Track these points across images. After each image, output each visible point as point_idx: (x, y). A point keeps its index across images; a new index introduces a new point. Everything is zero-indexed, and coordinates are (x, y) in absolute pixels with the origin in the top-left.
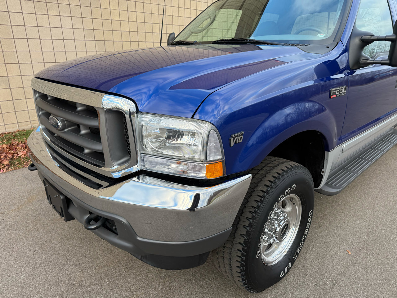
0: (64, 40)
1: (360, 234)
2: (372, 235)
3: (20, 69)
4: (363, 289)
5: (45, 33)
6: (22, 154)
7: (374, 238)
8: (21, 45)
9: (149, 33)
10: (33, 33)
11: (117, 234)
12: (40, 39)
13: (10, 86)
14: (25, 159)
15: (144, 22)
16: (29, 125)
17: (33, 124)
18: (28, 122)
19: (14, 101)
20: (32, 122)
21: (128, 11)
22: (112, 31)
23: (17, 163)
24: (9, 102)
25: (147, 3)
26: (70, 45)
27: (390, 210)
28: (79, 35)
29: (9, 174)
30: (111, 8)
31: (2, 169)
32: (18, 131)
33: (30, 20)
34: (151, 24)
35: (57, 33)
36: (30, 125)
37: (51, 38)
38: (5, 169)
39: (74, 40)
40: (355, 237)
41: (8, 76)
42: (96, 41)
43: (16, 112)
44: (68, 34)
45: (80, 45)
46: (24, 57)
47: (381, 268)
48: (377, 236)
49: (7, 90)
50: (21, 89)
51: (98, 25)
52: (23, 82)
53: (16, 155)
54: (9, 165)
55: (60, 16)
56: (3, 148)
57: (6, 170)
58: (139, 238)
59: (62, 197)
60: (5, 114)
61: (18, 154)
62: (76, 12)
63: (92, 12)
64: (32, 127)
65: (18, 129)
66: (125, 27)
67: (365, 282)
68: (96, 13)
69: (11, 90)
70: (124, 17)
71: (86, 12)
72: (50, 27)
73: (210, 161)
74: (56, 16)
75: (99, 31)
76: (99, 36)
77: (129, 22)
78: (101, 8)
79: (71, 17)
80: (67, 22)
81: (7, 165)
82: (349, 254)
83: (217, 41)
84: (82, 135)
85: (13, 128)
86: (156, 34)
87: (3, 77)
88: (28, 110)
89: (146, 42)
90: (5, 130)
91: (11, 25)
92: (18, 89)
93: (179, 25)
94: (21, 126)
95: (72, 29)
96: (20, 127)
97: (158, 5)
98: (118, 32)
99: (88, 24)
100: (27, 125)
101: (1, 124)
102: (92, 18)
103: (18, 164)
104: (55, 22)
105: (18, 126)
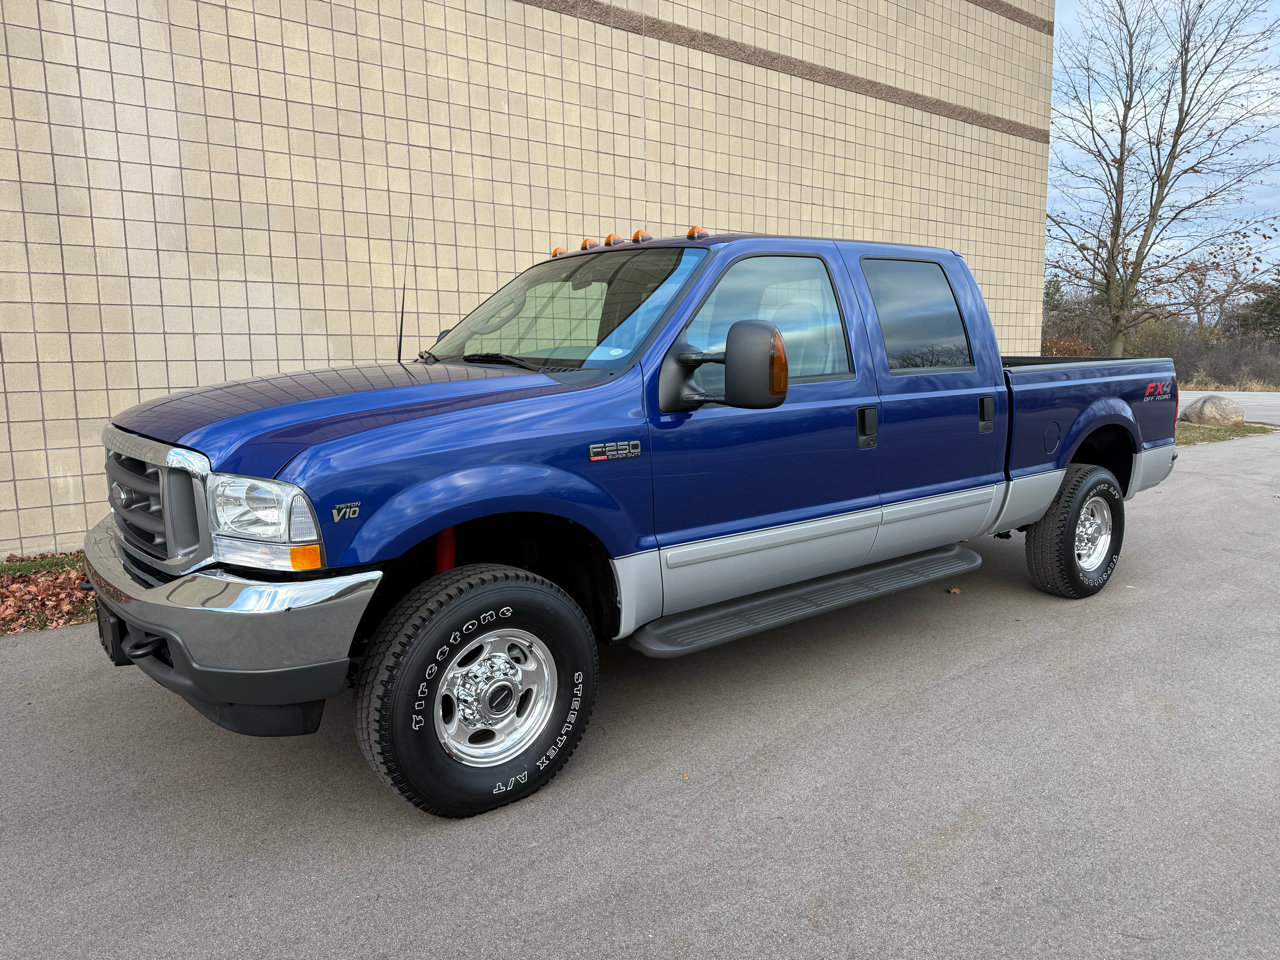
0: (251, 336)
5: (207, 321)
8: (149, 347)
10: (178, 320)
11: (171, 666)
12: (194, 334)
15: (458, 291)
21: (415, 266)
22: (373, 312)
23: (91, 609)
25: (466, 247)
26: (265, 346)
28: (289, 322)
29: (67, 631)
30: (372, 261)
33: (176, 292)
35: (235, 320)
37: (220, 332)
38: (61, 622)
39: (276, 334)
42: (329, 337)
44: (262, 321)
45: (289, 346)
46: (152, 375)
51: (336, 299)
54: (72, 613)
55: (246, 281)
56: (70, 579)
57: (64, 623)
58: (195, 665)
59: (112, 620)
60: (92, 505)
62: (286, 272)
63: (325, 271)
68: (335, 272)
71: (310, 271)
72: (220, 307)
73: (295, 542)
74: (238, 283)
75: (340, 313)
76: (339, 324)
77: (419, 292)
78: (346, 260)
79: (273, 282)
80: (262, 295)
81: (68, 613)
83: (472, 356)
84: (152, 513)
91: (132, 305)
95: (272, 310)
97: (496, 249)
98: (386, 314)
99: (312, 297)
101: (80, 530)
102: (323, 285)
103: (92, 612)
104: (233, 294)
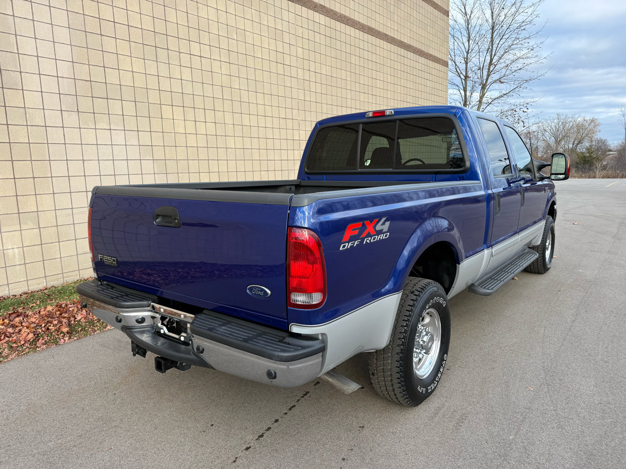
0: (113, 160)
1: (537, 371)
2: (549, 372)
3: (54, 202)
4: (553, 418)
5: (90, 152)
6: (82, 318)
7: (552, 374)
8: (59, 169)
9: (222, 149)
10: (74, 153)
12: (83, 160)
13: (39, 225)
14: (87, 323)
15: (216, 135)
16: (60, 278)
17: (66, 277)
18: (59, 275)
19: (43, 246)
20: (65, 275)
21: (195, 121)
22: (176, 146)
23: (79, 329)
24: (36, 247)
25: (219, 111)
26: (121, 167)
27: (561, 347)
28: (134, 153)
30: (174, 118)
31: (63, 339)
32: (46, 289)
33: (73, 136)
34: (224, 137)
35: (105, 152)
36: (62, 279)
37: (97, 159)
38: (66, 339)
40: (532, 375)
41: (38, 211)
42: (154, 161)
43: (45, 262)
45: (134, 166)
46: (61, 185)
47: (566, 399)
48: (554, 372)
49: (35, 230)
50: (53, 228)
51: (157, 139)
52: (57, 218)
53: (72, 319)
54: (69, 333)
55: (110, 129)
57: (69, 339)
60: (29, 264)
61: (76, 318)
62: (131, 124)
63: (151, 124)
64: (65, 281)
65: (45, 286)
66: (192, 141)
67: (553, 412)
68: (156, 125)
69: (40, 230)
70: (190, 128)
71: (144, 124)
72: (97, 144)
74: (106, 130)
75: (159, 147)
76: (159, 154)
77: (198, 135)
78: (162, 118)
79: (124, 130)
82: (531, 391)
85: (39, 284)
86: (230, 150)
87: (31, 213)
88: (61, 258)
89: (218, 160)
90: (27, 288)
91: (48, 143)
92: (50, 228)
93: (259, 138)
94: (50, 281)
95: (125, 146)
96: (47, 283)
97: (233, 112)
98: (182, 148)
99: (145, 139)
100: (58, 279)
101: (23, 280)
102: (151, 131)
104: (103, 137)
105: (45, 281)
